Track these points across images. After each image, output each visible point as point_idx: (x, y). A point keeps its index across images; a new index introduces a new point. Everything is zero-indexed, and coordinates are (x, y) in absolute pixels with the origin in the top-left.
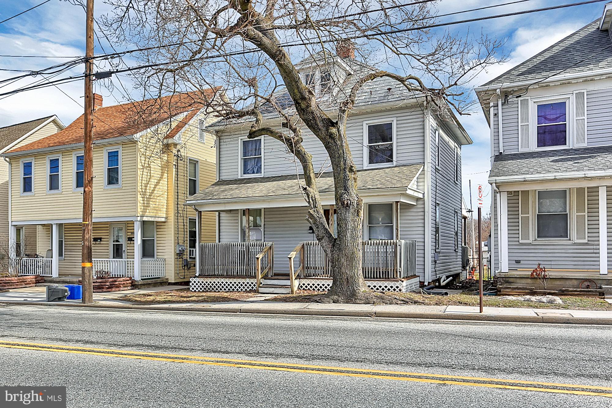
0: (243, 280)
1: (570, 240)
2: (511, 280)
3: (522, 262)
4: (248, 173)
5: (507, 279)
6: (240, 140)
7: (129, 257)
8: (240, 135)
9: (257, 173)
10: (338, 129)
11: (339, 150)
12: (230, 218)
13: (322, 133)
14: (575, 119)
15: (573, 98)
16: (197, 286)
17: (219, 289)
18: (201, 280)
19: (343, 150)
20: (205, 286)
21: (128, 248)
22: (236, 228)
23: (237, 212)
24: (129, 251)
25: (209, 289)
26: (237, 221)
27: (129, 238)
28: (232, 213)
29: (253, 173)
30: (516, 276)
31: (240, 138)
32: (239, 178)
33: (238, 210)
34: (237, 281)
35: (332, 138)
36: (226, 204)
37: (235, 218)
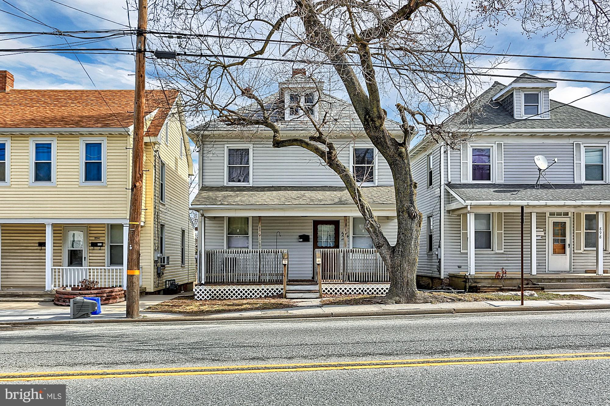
0: (258, 287)
1: (493, 251)
2: (478, 281)
3: (462, 267)
4: (234, 181)
5: (475, 280)
6: (226, 148)
7: (91, 264)
8: (226, 143)
9: (243, 182)
10: (406, 149)
11: (406, 168)
12: (215, 225)
13: (390, 151)
14: (497, 162)
15: (495, 147)
16: (203, 295)
17: (229, 297)
18: (208, 288)
19: (409, 169)
20: (213, 294)
21: (91, 255)
22: (222, 235)
23: (222, 219)
24: (91, 258)
25: (218, 297)
26: (222, 228)
27: (92, 243)
28: (216, 220)
29: (239, 181)
30: (482, 278)
31: (226, 146)
32: (225, 185)
33: (223, 217)
34: (251, 287)
35: (400, 157)
36: (237, 211)
37: (220, 225)
